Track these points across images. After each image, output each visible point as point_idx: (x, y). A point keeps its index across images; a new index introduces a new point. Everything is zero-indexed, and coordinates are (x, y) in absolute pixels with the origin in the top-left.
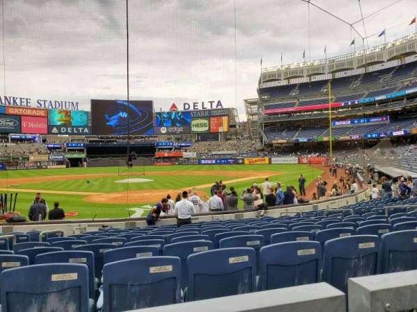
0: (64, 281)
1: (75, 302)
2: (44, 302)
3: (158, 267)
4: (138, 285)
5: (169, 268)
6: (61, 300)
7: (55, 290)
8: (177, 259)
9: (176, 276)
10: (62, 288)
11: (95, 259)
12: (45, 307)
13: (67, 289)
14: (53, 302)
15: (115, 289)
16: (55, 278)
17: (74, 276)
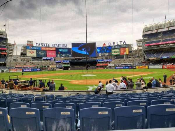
0: (65, 115)
1: (69, 123)
2: (58, 123)
3: (102, 112)
4: (94, 119)
5: (107, 113)
6: (64, 122)
7: (62, 118)
8: (110, 109)
9: (109, 116)
10: (65, 118)
11: (76, 107)
12: (59, 124)
13: (66, 118)
14: (61, 123)
15: (85, 120)
16: (62, 113)
17: (69, 113)
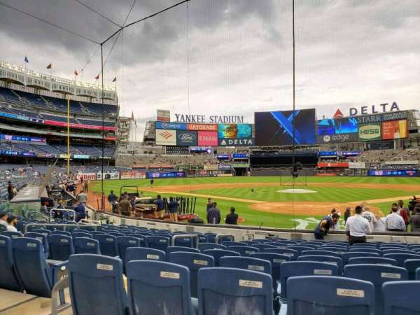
0: (251, 288)
1: (260, 310)
2: (233, 304)
3: (347, 290)
4: (324, 306)
5: (360, 294)
6: (247, 306)
7: (242, 295)
8: (370, 285)
9: (368, 304)
10: (249, 294)
12: (234, 310)
13: (253, 296)
14: (240, 305)
15: (300, 307)
16: (242, 283)
17: (259, 285)
